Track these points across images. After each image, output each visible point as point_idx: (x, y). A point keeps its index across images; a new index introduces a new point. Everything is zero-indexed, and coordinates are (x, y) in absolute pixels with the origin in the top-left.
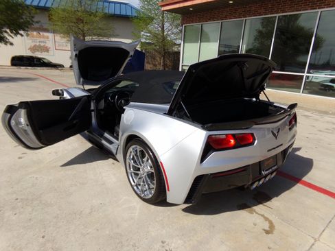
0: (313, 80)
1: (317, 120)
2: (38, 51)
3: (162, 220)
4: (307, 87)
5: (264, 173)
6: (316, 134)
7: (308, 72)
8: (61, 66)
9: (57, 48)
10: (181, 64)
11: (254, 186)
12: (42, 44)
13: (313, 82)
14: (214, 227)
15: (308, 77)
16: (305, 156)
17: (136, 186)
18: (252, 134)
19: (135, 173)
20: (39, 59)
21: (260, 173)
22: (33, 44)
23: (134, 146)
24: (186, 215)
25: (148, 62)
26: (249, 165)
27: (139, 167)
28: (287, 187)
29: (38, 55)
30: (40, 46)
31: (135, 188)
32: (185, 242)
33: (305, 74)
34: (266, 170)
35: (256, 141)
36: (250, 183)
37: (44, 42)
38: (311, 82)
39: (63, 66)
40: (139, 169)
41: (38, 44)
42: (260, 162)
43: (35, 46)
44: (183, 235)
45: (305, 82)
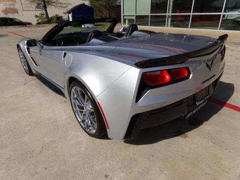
0: (228, 18)
1: (233, 50)
2: (9, 12)
3: (105, 153)
4: (224, 25)
5: (197, 104)
6: (234, 62)
7: (225, 12)
8: (30, 24)
9: (24, 9)
10: (122, 15)
11: (189, 116)
12: (12, 7)
13: (228, 20)
14: (153, 156)
15: (224, 16)
16: (227, 82)
17: (82, 121)
18: (187, 68)
19: (80, 111)
20: (12, 20)
21: (195, 104)
22: (4, 7)
23: (75, 88)
24: (128, 146)
25: (97, 15)
26: (184, 99)
27: (82, 105)
28: (215, 111)
29: (10, 16)
30: (10, 9)
31: (82, 123)
32: (127, 175)
33: (222, 14)
34: (200, 101)
35: (191, 75)
36: (186, 114)
37: (13, 5)
38: (226, 20)
39: (32, 24)
40: (82, 108)
41: (8, 7)
42: (194, 95)
43: (6, 9)
44: (125, 167)
45: (222, 20)
